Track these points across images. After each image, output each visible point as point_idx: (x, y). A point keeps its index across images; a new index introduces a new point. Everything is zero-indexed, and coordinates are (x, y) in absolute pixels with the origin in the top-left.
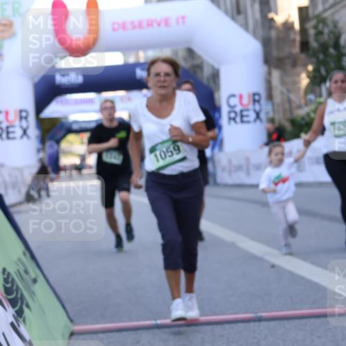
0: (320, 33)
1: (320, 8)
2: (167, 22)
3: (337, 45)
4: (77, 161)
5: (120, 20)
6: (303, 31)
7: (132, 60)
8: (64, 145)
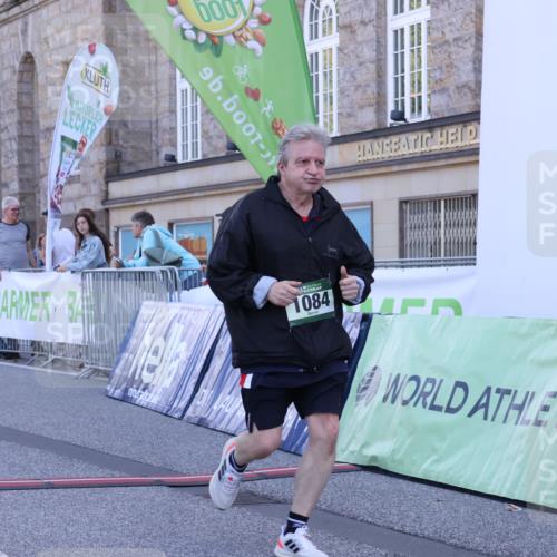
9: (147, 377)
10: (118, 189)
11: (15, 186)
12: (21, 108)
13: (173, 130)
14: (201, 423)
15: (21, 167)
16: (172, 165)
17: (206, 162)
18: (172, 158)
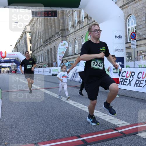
0: (33, 57)
1: (33, 54)
2: (15, 55)
3: (35, 58)
4: (3, 71)
5: (9, 54)
6: (31, 56)
7: (10, 59)
8: (1, 69)
9: (68, 77)
10: (64, 59)
11: (54, 59)
12: (54, 51)
13: (69, 52)
14: (74, 81)
15: (54, 57)
16: (69, 56)
17: (72, 55)
18: (69, 55)
